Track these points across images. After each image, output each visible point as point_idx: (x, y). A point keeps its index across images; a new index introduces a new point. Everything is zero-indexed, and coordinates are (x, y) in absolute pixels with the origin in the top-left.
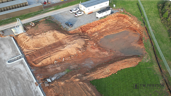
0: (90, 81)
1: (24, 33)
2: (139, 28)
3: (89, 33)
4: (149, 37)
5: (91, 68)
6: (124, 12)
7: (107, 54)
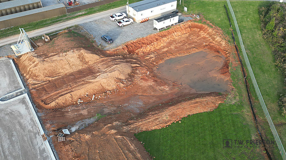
0: (135, 134)
1: (30, 52)
2: (224, 47)
3: (141, 54)
4: (241, 61)
5: (138, 111)
6: (200, 20)
7: (167, 89)
